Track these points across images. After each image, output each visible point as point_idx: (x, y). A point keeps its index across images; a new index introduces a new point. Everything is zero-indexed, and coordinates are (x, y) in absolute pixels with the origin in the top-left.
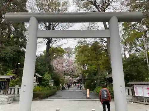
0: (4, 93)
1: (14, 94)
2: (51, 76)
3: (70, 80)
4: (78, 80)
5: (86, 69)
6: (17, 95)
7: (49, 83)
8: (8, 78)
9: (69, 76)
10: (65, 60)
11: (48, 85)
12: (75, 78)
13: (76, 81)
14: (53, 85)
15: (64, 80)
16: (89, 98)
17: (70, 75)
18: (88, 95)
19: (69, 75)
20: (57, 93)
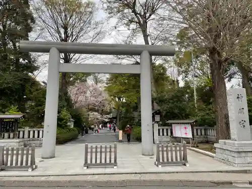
0: (9, 138)
1: (23, 137)
2: (70, 114)
3: (97, 119)
4: (109, 118)
5: (124, 101)
6: (28, 139)
7: (68, 124)
8: (17, 118)
9: (96, 113)
10: (90, 87)
11: (66, 126)
12: (105, 116)
13: (107, 120)
14: (72, 126)
15: (88, 118)
16: (121, 141)
17: (97, 111)
18: (121, 138)
19: (95, 111)
20: (80, 137)
